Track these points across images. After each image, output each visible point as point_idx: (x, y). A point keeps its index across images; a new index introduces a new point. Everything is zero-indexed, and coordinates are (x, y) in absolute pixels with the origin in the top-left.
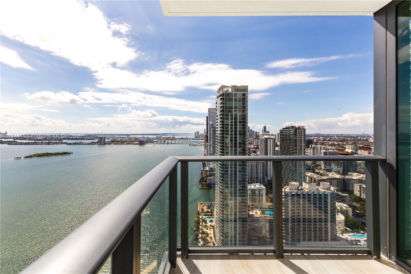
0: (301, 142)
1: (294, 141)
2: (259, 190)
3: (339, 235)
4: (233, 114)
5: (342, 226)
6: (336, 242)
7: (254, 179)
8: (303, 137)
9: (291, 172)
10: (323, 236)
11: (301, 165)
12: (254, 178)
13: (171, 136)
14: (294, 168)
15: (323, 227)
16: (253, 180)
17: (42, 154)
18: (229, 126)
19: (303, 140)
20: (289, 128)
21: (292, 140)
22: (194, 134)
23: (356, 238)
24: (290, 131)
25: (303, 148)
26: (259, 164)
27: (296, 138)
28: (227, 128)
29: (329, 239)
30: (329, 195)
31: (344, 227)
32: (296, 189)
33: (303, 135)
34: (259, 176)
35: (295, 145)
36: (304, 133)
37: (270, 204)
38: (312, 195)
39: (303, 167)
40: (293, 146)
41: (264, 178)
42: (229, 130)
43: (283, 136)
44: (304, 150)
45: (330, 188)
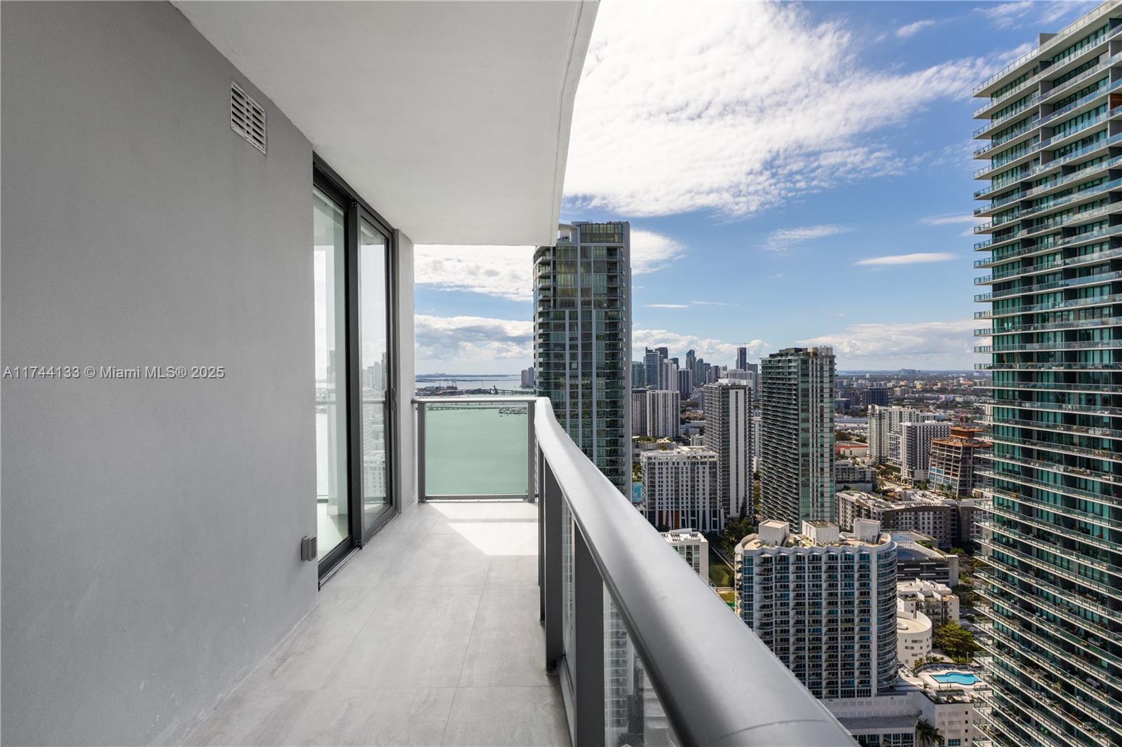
0: (822, 396)
1: (800, 396)
2: (689, 547)
3: (907, 676)
4: (577, 312)
5: (921, 651)
6: (895, 697)
7: (683, 515)
8: (826, 380)
9: (791, 492)
10: (856, 682)
11: (822, 469)
12: (683, 512)
13: (444, 385)
14: (801, 479)
15: (857, 656)
16: (681, 518)
18: (565, 350)
19: (827, 391)
20: (787, 354)
21: (794, 392)
22: (520, 377)
23: (952, 685)
24: (790, 364)
25: (827, 415)
26: (701, 467)
27: (804, 386)
28: (561, 356)
29: (874, 690)
30: (874, 559)
31: (929, 652)
32: (780, 542)
33: (826, 374)
34: (701, 505)
35: (804, 407)
36: (832, 370)
37: (726, 592)
38: (824, 558)
39: (827, 475)
40: (797, 410)
41: (715, 512)
42: (564, 364)
43: (770, 378)
44: (831, 420)
45: (879, 536)
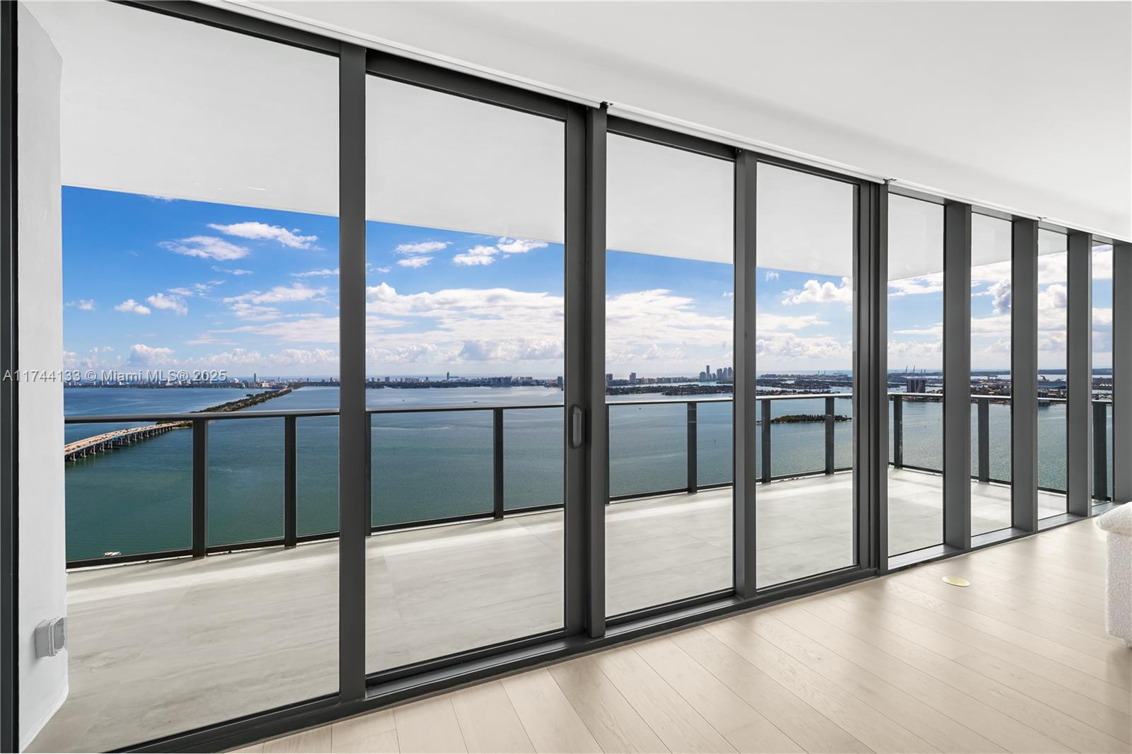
17: (795, 417)
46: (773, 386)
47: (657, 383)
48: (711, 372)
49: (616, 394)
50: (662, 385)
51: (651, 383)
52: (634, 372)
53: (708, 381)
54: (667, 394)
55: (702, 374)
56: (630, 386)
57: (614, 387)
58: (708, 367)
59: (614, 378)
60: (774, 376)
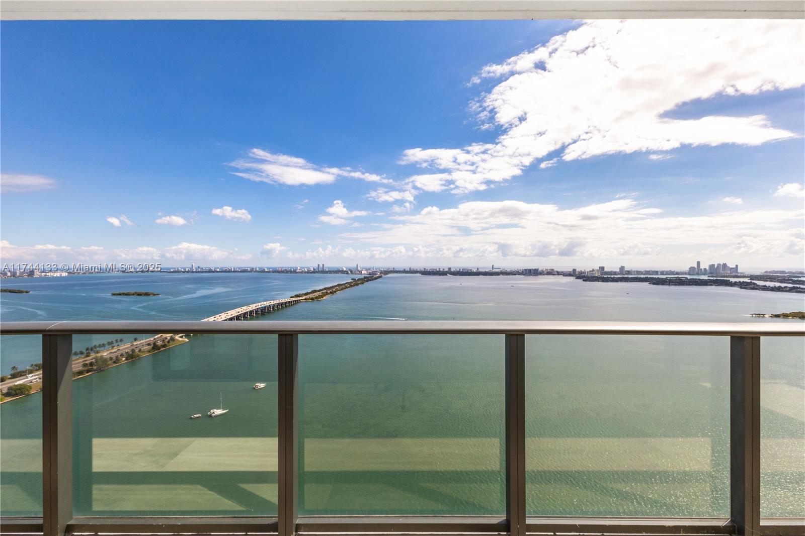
46: (781, 282)
47: (644, 274)
48: (702, 267)
49: (607, 281)
50: (649, 276)
51: (638, 274)
52: (623, 265)
53: (698, 274)
54: (654, 284)
55: (692, 269)
56: (619, 276)
57: (605, 276)
58: (699, 263)
59: (606, 270)
60: (783, 272)
